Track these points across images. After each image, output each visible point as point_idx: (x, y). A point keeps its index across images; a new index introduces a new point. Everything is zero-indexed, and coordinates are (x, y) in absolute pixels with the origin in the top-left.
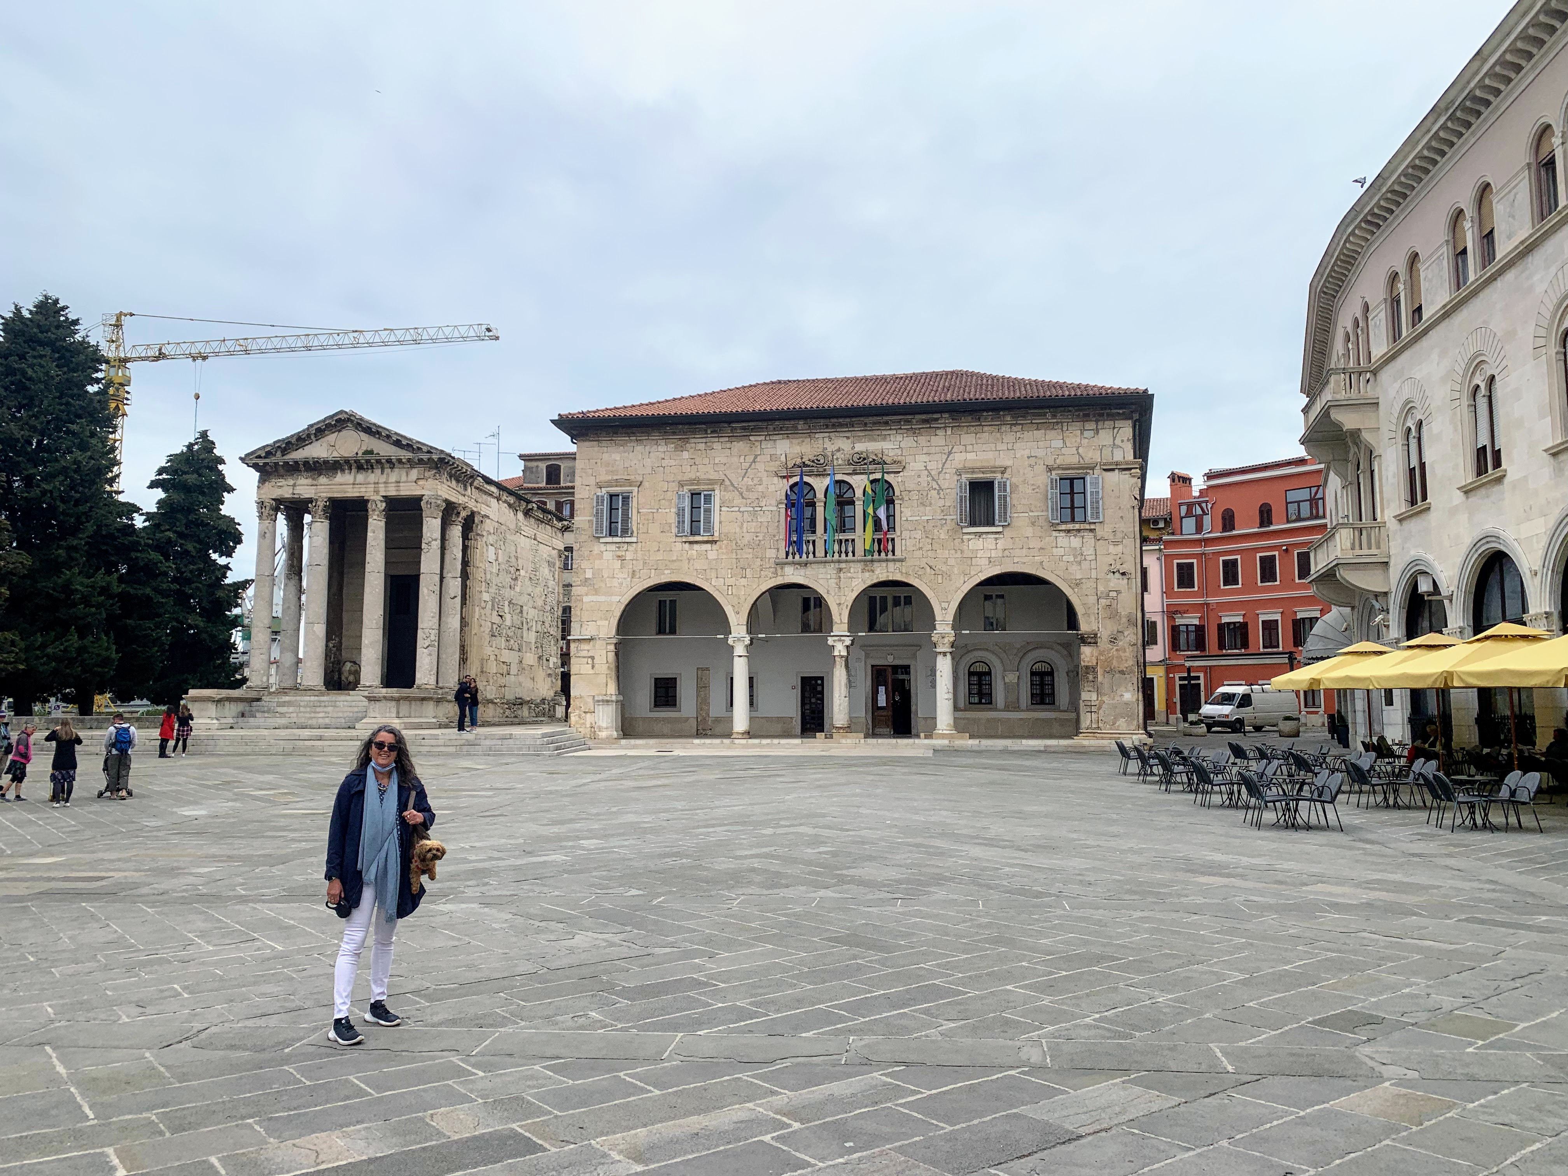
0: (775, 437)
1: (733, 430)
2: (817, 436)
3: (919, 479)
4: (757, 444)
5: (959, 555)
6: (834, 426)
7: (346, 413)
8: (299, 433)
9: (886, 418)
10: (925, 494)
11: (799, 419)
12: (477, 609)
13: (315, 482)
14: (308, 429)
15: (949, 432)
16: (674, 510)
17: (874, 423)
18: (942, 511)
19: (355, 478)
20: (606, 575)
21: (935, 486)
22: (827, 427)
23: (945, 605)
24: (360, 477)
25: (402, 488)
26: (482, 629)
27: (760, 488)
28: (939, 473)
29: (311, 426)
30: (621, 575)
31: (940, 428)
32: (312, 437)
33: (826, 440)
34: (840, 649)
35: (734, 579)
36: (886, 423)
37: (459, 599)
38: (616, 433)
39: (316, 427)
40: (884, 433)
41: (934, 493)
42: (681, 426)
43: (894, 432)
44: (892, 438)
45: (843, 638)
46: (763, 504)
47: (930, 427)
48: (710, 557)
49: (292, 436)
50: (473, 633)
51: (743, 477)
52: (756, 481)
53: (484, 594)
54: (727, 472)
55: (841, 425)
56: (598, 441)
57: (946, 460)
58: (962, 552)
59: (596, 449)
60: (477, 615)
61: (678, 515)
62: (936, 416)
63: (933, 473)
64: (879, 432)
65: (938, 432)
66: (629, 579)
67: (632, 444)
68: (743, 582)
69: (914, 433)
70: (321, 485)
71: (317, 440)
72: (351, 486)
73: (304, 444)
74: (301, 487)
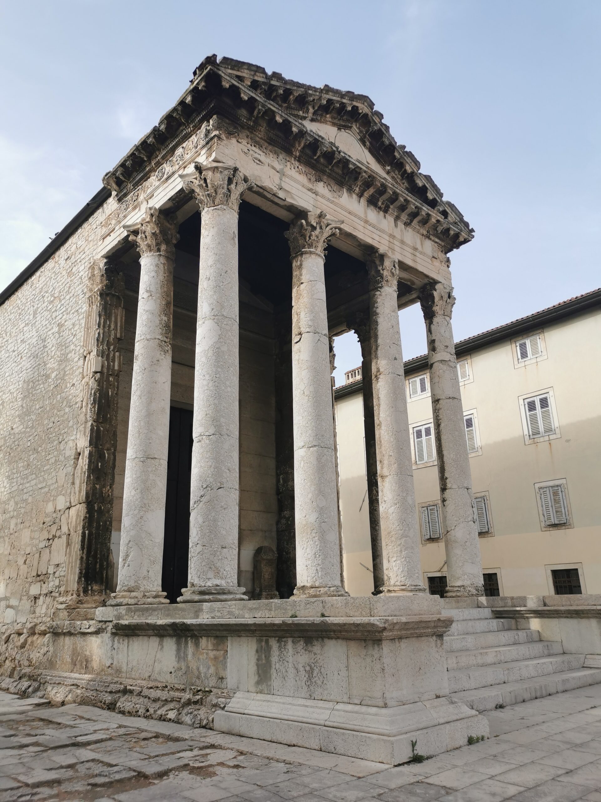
7: (371, 105)
8: (310, 87)
13: (310, 186)
14: (321, 91)
19: (366, 213)
24: (373, 215)
25: (418, 260)
29: (327, 89)
32: (311, 110)
39: (330, 96)
49: (299, 85)
70: (323, 197)
71: (312, 120)
72: (362, 223)
73: (296, 112)
74: (292, 183)
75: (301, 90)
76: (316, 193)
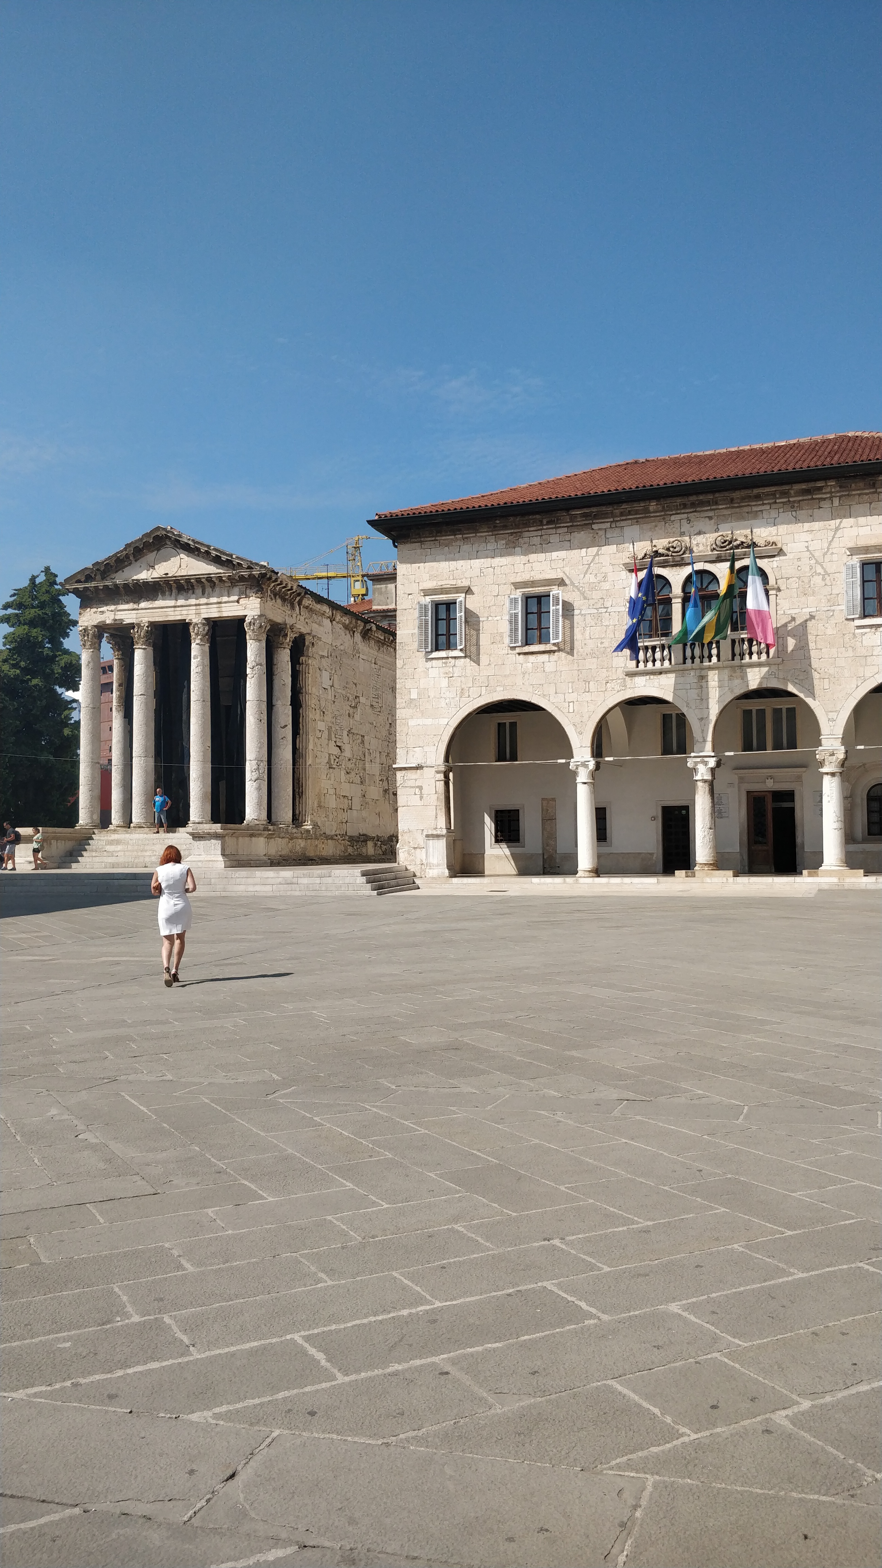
0: (623, 524)
1: (573, 519)
2: (673, 518)
3: (799, 563)
4: (601, 533)
5: (850, 653)
6: (693, 505)
7: (165, 529)
8: (117, 553)
9: (756, 491)
10: (806, 580)
11: (650, 499)
12: (311, 739)
13: (135, 606)
14: (125, 549)
15: (836, 502)
16: (507, 617)
17: (743, 499)
18: (829, 601)
20: (432, 695)
21: (819, 570)
22: (685, 506)
23: (833, 715)
24: (181, 599)
25: (223, 609)
26: (318, 761)
27: (606, 586)
28: (824, 555)
29: (128, 546)
30: (448, 694)
31: (824, 499)
32: (131, 558)
33: (684, 522)
34: (703, 773)
35: (575, 694)
36: (758, 497)
37: (290, 727)
38: (440, 532)
39: (134, 546)
40: (755, 509)
41: (818, 580)
42: (512, 519)
43: (768, 507)
44: (765, 514)
45: (706, 759)
46: (608, 604)
47: (813, 499)
48: (547, 669)
49: (111, 557)
50: (308, 764)
51: (586, 573)
52: (600, 577)
53: (319, 722)
54: (567, 569)
55: (702, 504)
56: (421, 542)
57: (833, 537)
58: (854, 649)
59: (419, 551)
60: (311, 746)
61: (511, 622)
62: (819, 484)
63: (817, 554)
64: (746, 509)
65: (822, 504)
66: (457, 699)
67: (458, 543)
68: (587, 697)
69: (793, 507)
70: (142, 609)
71: (136, 561)
72: (173, 609)
73: (123, 565)
74: (122, 613)
75: (114, 559)
76: (138, 610)
